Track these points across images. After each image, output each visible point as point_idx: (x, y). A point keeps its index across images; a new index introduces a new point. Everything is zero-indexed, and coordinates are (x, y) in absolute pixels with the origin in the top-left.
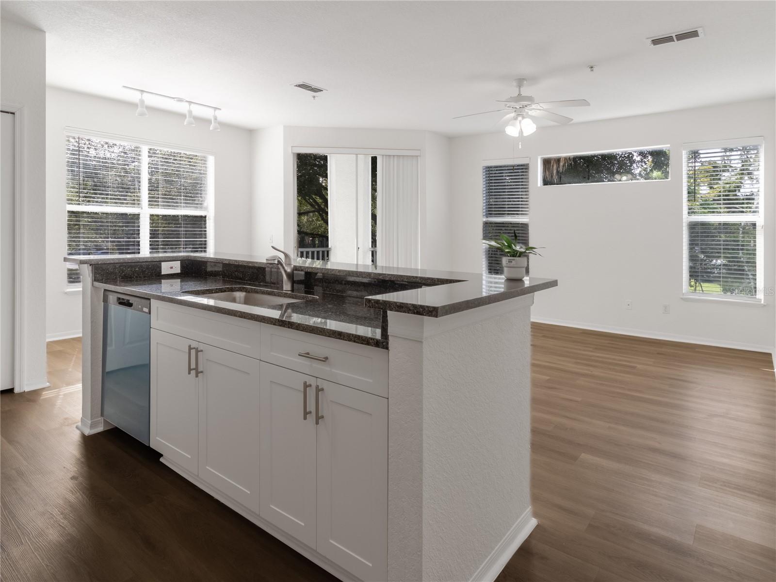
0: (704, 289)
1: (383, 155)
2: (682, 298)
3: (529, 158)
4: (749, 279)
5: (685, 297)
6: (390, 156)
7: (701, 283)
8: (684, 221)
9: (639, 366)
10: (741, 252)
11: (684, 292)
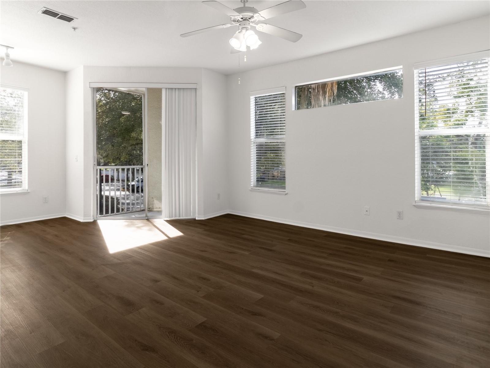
0: (442, 194)
1: (166, 88)
2: (414, 206)
3: (285, 87)
4: (478, 187)
5: (417, 204)
6: (172, 89)
7: (439, 188)
8: (416, 134)
9: (366, 278)
10: (470, 162)
11: (416, 199)
